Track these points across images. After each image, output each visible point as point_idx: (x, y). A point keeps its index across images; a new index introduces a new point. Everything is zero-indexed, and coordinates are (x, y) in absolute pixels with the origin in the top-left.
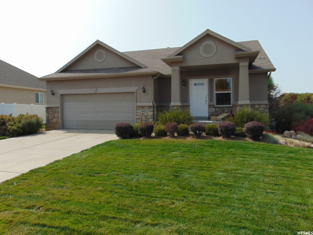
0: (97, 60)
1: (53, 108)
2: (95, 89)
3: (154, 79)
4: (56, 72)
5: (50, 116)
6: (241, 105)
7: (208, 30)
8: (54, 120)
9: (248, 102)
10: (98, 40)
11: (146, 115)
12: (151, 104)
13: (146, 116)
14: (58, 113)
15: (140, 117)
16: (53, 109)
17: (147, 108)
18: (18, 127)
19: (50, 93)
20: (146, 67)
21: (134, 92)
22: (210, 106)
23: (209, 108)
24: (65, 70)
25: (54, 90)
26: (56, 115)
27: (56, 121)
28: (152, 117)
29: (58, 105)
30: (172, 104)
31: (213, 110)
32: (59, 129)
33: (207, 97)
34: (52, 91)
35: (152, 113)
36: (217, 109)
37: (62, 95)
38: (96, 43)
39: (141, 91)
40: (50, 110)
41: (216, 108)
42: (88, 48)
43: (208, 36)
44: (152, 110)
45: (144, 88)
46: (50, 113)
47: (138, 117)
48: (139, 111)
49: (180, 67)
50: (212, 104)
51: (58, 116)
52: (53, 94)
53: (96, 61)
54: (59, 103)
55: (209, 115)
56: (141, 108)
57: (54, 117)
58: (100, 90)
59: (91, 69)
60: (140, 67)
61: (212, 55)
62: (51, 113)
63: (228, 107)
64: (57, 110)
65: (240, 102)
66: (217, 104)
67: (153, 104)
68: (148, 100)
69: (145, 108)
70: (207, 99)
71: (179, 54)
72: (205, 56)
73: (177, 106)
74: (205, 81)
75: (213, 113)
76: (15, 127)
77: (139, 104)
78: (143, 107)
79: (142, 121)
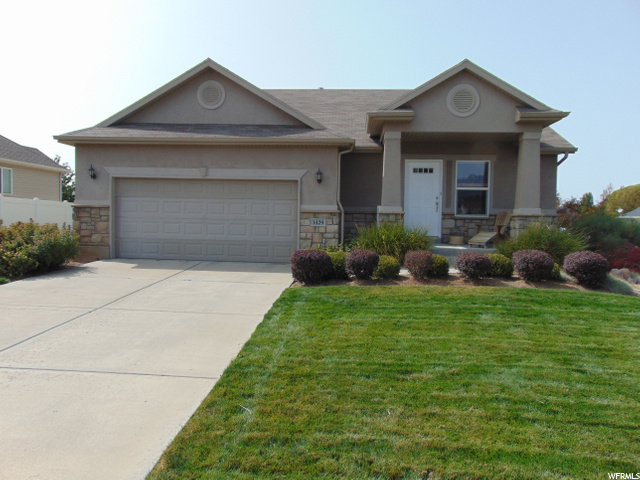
0: (202, 104)
1: (91, 208)
2: (204, 170)
3: (342, 156)
4: (101, 126)
5: (84, 226)
6: (525, 218)
7: (466, 62)
8: (96, 238)
9: (537, 211)
10: (209, 60)
11: (322, 230)
12: (334, 208)
13: (322, 234)
14: (108, 221)
15: (309, 235)
16: (93, 212)
17: (325, 215)
18: (29, 255)
19: (88, 175)
20: (323, 129)
21: (296, 181)
22: (445, 216)
23: (443, 219)
24: (124, 120)
25: (97, 167)
26: (101, 225)
27: (99, 239)
28: (337, 236)
29: (108, 202)
30: (380, 209)
31: (451, 223)
32: (108, 258)
33: (441, 197)
34: (92, 169)
35: (336, 227)
36: (459, 223)
37: (116, 179)
38: (205, 66)
39: (312, 179)
40: (82, 214)
41: (456, 219)
42: (183, 75)
43: (466, 73)
44: (336, 220)
45: (319, 173)
46: (85, 219)
47: (303, 235)
48: (307, 222)
49: (403, 134)
50: (448, 211)
51: (107, 228)
52: (94, 177)
53: (199, 106)
54: (110, 196)
55: (443, 234)
56: (312, 215)
57: (95, 231)
58: (217, 173)
59: (190, 122)
60: (308, 128)
61: (472, 112)
62: (88, 219)
63: (482, 220)
64: (102, 213)
65: (517, 211)
66: (459, 212)
67: (339, 209)
68: (327, 200)
69: (321, 216)
70: (440, 201)
71: (402, 107)
72: (456, 113)
73: (396, 215)
74: (437, 165)
75: (451, 229)
76: (21, 254)
77: (307, 207)
78: (315, 214)
79: (312, 243)
